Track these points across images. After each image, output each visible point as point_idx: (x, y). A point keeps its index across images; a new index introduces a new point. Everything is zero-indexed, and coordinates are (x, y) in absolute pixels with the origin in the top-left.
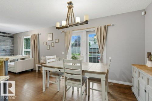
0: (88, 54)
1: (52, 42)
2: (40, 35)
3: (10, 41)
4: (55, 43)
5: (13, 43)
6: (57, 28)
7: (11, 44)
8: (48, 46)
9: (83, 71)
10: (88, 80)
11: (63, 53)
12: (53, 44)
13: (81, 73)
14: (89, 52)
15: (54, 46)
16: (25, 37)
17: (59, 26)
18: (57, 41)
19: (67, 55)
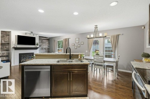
0: (105, 52)
1: (79, 44)
2: (69, 39)
3: (48, 42)
4: (81, 45)
5: (49, 44)
6: (88, 38)
7: (48, 44)
8: (76, 47)
9: (104, 61)
10: (106, 66)
11: (87, 51)
12: (79, 45)
13: (103, 62)
14: (106, 51)
15: (80, 47)
16: (58, 40)
17: (89, 37)
18: (82, 43)
19: (90, 52)
